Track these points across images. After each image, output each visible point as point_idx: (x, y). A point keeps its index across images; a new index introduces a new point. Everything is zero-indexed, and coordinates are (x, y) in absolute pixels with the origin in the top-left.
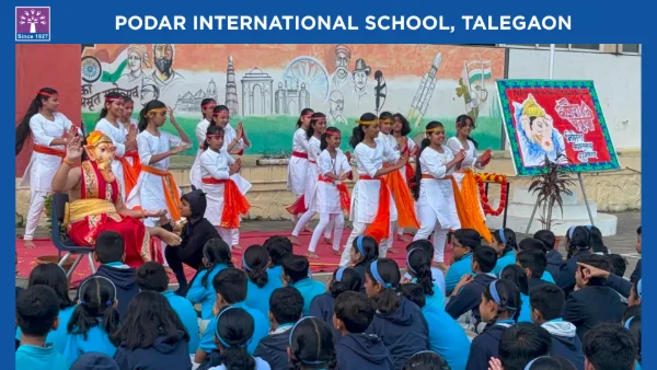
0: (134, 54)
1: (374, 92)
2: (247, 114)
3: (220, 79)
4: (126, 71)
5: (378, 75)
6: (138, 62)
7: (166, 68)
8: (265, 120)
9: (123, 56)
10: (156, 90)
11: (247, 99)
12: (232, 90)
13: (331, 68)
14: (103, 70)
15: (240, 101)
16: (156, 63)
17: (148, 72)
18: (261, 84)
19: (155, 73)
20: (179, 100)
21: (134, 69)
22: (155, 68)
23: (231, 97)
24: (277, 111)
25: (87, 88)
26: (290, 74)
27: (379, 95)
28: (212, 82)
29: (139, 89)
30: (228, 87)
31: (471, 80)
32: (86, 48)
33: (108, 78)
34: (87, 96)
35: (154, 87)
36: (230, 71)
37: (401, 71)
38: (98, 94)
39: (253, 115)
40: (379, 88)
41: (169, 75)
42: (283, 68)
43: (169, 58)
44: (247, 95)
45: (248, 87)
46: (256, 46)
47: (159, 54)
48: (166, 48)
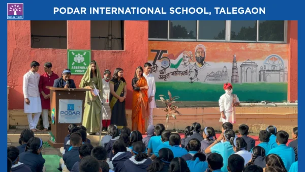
0: (186, 55)
2: (243, 82)
3: (229, 66)
4: (182, 63)
6: (187, 59)
7: (201, 61)
8: (253, 85)
9: (181, 56)
10: (196, 71)
11: (243, 75)
12: (235, 71)
14: (171, 63)
15: (239, 75)
16: (197, 59)
17: (192, 63)
18: (251, 68)
19: (195, 64)
20: (207, 76)
21: (185, 62)
22: (196, 61)
23: (235, 74)
24: (260, 80)
25: (164, 71)
26: (267, 62)
28: (225, 67)
29: (188, 71)
30: (233, 69)
32: (163, 53)
33: (173, 66)
34: (163, 75)
35: (195, 70)
36: (234, 62)
38: (168, 74)
39: (246, 82)
41: (203, 64)
42: (263, 59)
43: (203, 57)
44: (243, 73)
45: (244, 69)
46: (249, 50)
47: (198, 55)
48: (203, 52)
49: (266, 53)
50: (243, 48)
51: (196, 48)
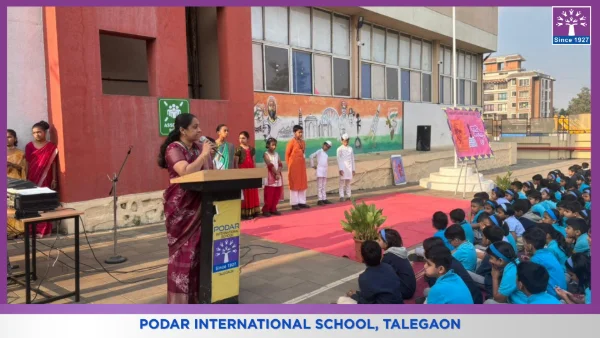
0: (259, 108)
1: (355, 125)
2: (307, 137)
4: (256, 117)
5: (358, 116)
6: (261, 113)
7: (273, 116)
8: (314, 140)
10: (269, 127)
11: (307, 131)
13: (340, 113)
16: (269, 113)
17: (266, 118)
18: (313, 122)
19: (268, 118)
20: (279, 132)
21: (259, 116)
22: (268, 115)
24: (320, 136)
26: (324, 117)
27: (358, 125)
28: (293, 122)
29: (262, 127)
31: (392, 117)
35: (268, 125)
36: (300, 116)
37: (366, 114)
39: (309, 138)
40: (358, 122)
41: (274, 119)
42: (321, 113)
43: (274, 110)
44: (307, 128)
45: (308, 123)
46: (310, 103)
47: (270, 108)
48: (273, 105)
49: (323, 107)
50: (306, 102)
51: (268, 100)
